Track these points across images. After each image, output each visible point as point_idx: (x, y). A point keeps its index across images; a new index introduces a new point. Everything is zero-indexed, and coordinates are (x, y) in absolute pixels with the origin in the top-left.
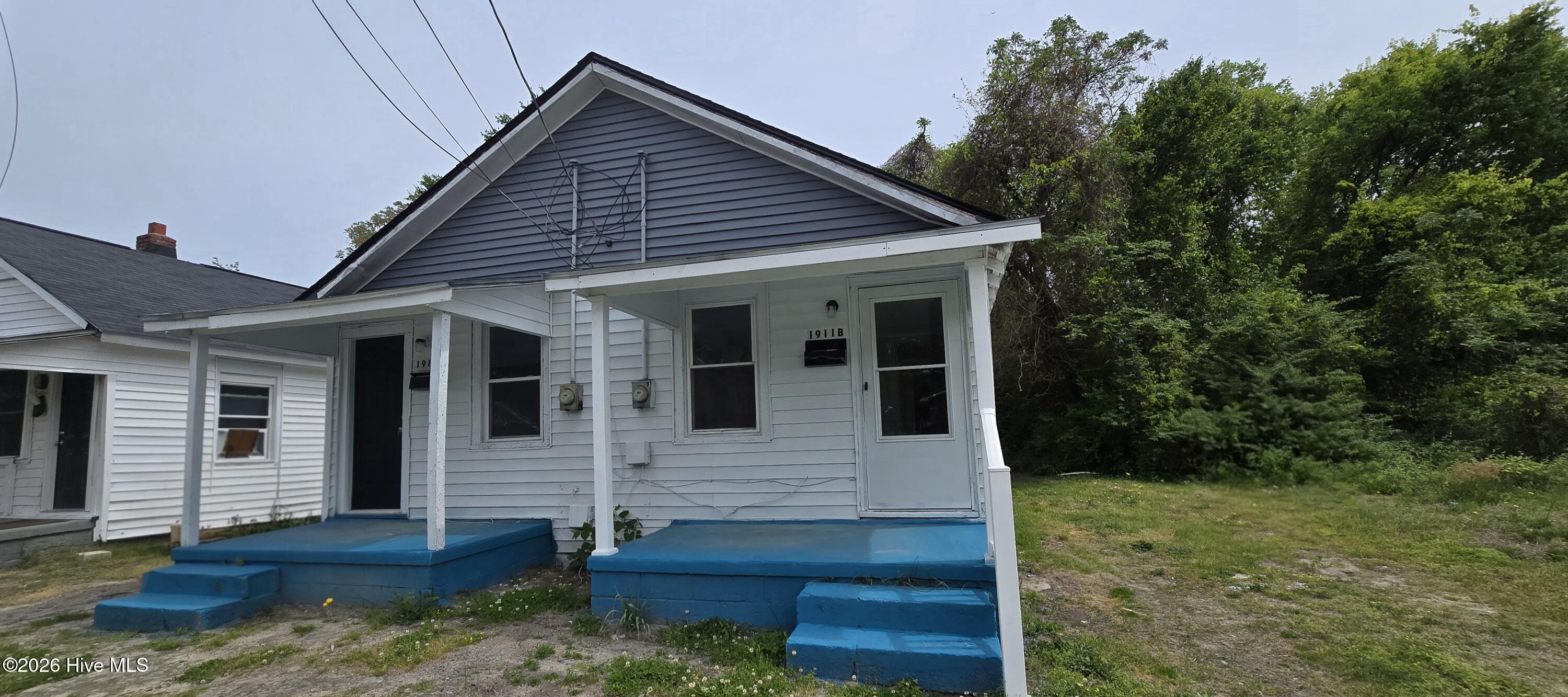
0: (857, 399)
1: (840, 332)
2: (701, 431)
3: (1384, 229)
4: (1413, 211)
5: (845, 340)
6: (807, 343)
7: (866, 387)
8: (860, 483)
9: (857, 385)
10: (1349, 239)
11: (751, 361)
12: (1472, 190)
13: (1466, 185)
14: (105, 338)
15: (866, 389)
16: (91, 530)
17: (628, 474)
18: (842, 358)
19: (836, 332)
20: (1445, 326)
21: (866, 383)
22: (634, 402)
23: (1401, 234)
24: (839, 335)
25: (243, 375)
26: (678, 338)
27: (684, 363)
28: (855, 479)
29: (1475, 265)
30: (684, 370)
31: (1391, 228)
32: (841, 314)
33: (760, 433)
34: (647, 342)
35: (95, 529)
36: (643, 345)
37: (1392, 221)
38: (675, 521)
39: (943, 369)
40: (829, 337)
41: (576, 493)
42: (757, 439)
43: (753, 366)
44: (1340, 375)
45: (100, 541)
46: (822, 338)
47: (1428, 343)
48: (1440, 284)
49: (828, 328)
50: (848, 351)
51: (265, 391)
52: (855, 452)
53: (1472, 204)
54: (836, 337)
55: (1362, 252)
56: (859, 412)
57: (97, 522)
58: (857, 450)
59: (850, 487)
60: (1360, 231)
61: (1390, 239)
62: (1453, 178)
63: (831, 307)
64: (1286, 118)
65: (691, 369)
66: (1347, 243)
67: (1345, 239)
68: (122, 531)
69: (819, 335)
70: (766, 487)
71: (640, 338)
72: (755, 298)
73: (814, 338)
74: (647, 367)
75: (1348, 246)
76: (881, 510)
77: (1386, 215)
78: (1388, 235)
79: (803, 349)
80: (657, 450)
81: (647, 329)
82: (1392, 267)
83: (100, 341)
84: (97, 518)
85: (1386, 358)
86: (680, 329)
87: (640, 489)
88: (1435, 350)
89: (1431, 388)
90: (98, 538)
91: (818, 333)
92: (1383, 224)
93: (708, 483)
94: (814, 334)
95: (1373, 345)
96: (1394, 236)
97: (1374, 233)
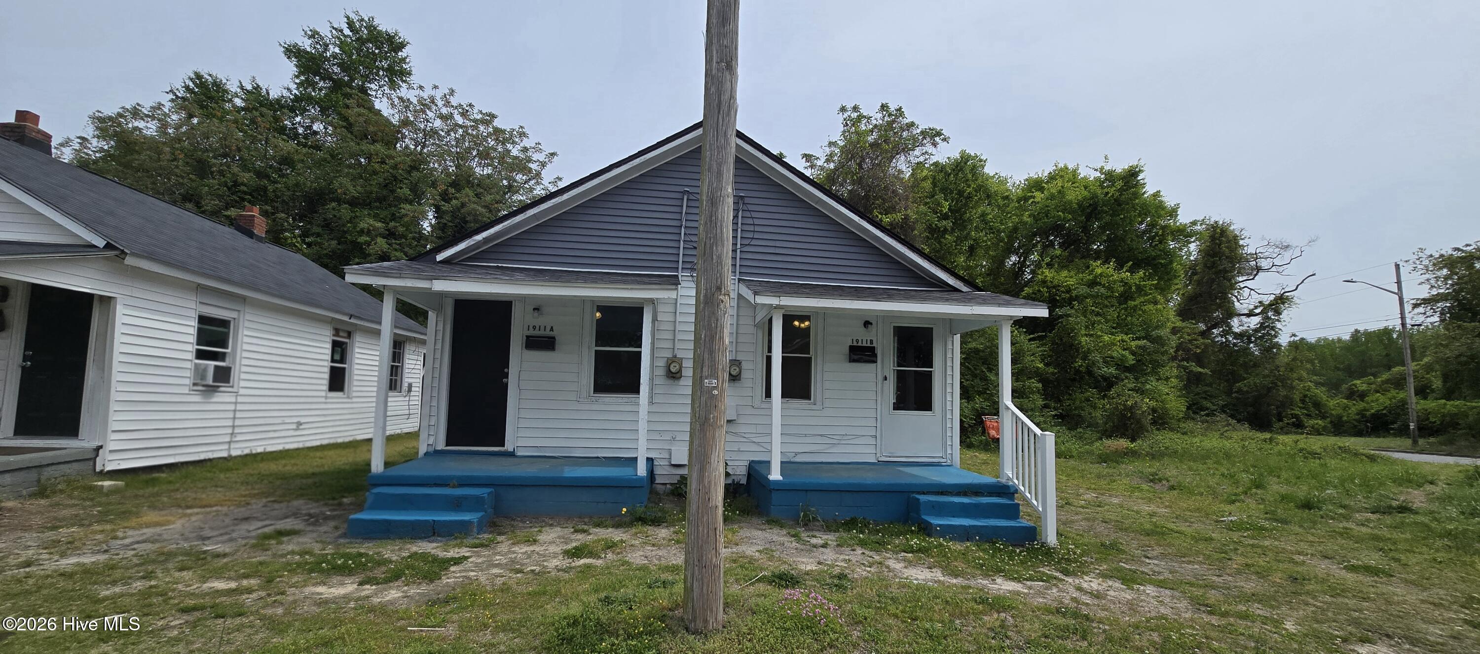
0: (880, 386)
1: (871, 342)
2: (788, 400)
4: (1071, 282)
5: (875, 347)
6: (850, 347)
7: (886, 379)
8: (879, 439)
9: (880, 378)
10: (1035, 294)
11: (809, 354)
12: (1101, 275)
13: (1099, 271)
14: (129, 261)
16: (94, 460)
18: (874, 359)
19: (869, 342)
20: (1085, 358)
21: (887, 376)
23: (1063, 295)
24: (871, 344)
25: (216, 306)
26: (760, 333)
27: (763, 351)
28: (875, 436)
29: (1099, 322)
30: (762, 356)
31: (1058, 290)
32: (873, 329)
34: (737, 333)
35: (98, 459)
36: (735, 334)
37: (1059, 286)
38: (752, 461)
39: (931, 371)
40: (864, 344)
41: (674, 439)
42: (814, 407)
43: (811, 358)
44: (1034, 383)
45: (101, 472)
46: (860, 344)
47: (1075, 367)
48: (1083, 332)
49: (864, 338)
50: (876, 355)
51: (225, 323)
52: (876, 420)
53: (1101, 283)
54: (869, 345)
56: (881, 394)
57: (101, 451)
58: (878, 418)
59: (872, 441)
61: (1058, 298)
62: (1092, 265)
63: (868, 325)
64: (1001, 202)
67: (1033, 293)
68: (119, 462)
69: (858, 343)
70: (819, 440)
71: (733, 329)
72: (817, 312)
73: (855, 344)
74: (736, 351)
76: (890, 457)
77: (1056, 282)
78: (1056, 294)
79: (848, 350)
80: (741, 411)
82: (1061, 317)
83: (123, 263)
84: (101, 447)
85: (1053, 374)
88: (1077, 372)
89: (1070, 395)
90: (102, 468)
91: (857, 341)
92: (1054, 287)
94: (854, 341)
95: (1047, 365)
96: (1060, 296)
97: (1049, 292)
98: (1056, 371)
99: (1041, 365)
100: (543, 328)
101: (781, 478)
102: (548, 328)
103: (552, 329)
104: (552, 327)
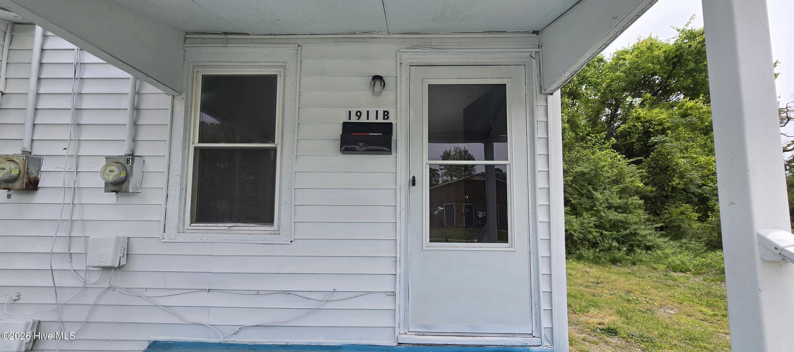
0: (401, 197)
1: (386, 115)
2: (202, 226)
3: (648, 124)
4: (662, 116)
5: (391, 124)
6: (345, 124)
7: (414, 182)
8: (400, 299)
9: (403, 180)
10: (631, 128)
11: (273, 141)
12: (691, 108)
13: (689, 105)
15: (414, 184)
17: (95, 278)
19: (381, 115)
20: (682, 177)
21: (414, 177)
22: (107, 184)
23: (657, 128)
24: (384, 119)
26: (180, 107)
27: (186, 139)
28: (394, 294)
30: (185, 148)
31: (651, 124)
32: (388, 95)
33: (277, 233)
34: (136, 109)
36: (129, 112)
37: (652, 120)
38: (155, 342)
40: (372, 119)
43: (275, 150)
46: (363, 119)
48: (679, 155)
49: (371, 110)
50: (393, 138)
52: (396, 261)
53: (692, 115)
54: (381, 120)
55: (637, 135)
56: (403, 212)
58: (398, 258)
59: (387, 304)
60: (637, 124)
61: (652, 130)
63: (378, 83)
65: (196, 148)
66: (630, 130)
67: (629, 128)
69: (359, 117)
70: (281, 301)
71: (126, 103)
72: (284, 67)
74: (134, 140)
75: (630, 132)
76: (423, 334)
77: (648, 118)
78: (650, 127)
79: (339, 131)
80: (137, 248)
81: (137, 93)
82: (656, 143)
85: (652, 192)
86: (184, 95)
87: (110, 298)
89: (667, 209)
91: (359, 114)
92: (647, 122)
93: (205, 294)
94: (353, 115)
95: (646, 184)
96: (653, 128)
97: (643, 126)
98: (654, 189)
99: (641, 185)
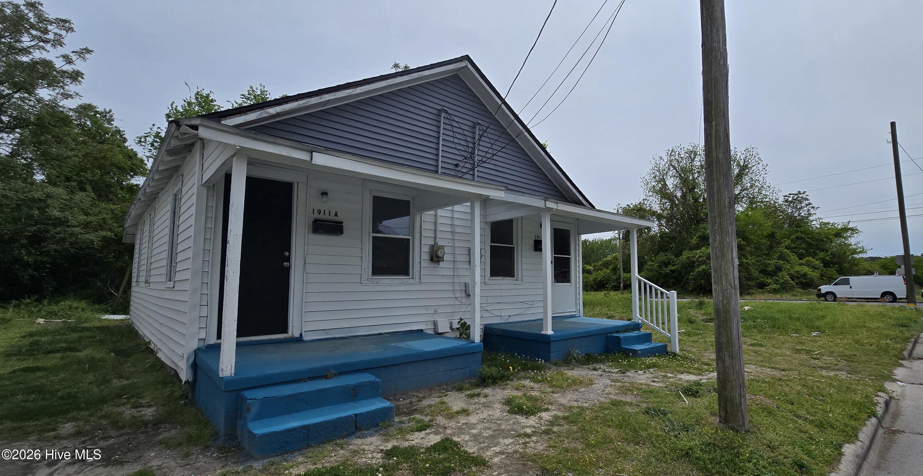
2: (494, 278)
15: (552, 263)
27: (487, 242)
33: (516, 280)
38: (486, 324)
39: (570, 258)
41: (436, 313)
43: (514, 247)
65: (490, 245)
70: (520, 305)
73: (537, 239)
79: (533, 243)
93: (498, 304)
100: (327, 213)
101: (553, 333)
102: (333, 213)
103: (336, 215)
104: (336, 213)
